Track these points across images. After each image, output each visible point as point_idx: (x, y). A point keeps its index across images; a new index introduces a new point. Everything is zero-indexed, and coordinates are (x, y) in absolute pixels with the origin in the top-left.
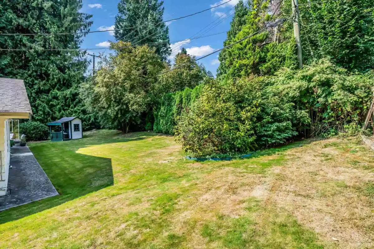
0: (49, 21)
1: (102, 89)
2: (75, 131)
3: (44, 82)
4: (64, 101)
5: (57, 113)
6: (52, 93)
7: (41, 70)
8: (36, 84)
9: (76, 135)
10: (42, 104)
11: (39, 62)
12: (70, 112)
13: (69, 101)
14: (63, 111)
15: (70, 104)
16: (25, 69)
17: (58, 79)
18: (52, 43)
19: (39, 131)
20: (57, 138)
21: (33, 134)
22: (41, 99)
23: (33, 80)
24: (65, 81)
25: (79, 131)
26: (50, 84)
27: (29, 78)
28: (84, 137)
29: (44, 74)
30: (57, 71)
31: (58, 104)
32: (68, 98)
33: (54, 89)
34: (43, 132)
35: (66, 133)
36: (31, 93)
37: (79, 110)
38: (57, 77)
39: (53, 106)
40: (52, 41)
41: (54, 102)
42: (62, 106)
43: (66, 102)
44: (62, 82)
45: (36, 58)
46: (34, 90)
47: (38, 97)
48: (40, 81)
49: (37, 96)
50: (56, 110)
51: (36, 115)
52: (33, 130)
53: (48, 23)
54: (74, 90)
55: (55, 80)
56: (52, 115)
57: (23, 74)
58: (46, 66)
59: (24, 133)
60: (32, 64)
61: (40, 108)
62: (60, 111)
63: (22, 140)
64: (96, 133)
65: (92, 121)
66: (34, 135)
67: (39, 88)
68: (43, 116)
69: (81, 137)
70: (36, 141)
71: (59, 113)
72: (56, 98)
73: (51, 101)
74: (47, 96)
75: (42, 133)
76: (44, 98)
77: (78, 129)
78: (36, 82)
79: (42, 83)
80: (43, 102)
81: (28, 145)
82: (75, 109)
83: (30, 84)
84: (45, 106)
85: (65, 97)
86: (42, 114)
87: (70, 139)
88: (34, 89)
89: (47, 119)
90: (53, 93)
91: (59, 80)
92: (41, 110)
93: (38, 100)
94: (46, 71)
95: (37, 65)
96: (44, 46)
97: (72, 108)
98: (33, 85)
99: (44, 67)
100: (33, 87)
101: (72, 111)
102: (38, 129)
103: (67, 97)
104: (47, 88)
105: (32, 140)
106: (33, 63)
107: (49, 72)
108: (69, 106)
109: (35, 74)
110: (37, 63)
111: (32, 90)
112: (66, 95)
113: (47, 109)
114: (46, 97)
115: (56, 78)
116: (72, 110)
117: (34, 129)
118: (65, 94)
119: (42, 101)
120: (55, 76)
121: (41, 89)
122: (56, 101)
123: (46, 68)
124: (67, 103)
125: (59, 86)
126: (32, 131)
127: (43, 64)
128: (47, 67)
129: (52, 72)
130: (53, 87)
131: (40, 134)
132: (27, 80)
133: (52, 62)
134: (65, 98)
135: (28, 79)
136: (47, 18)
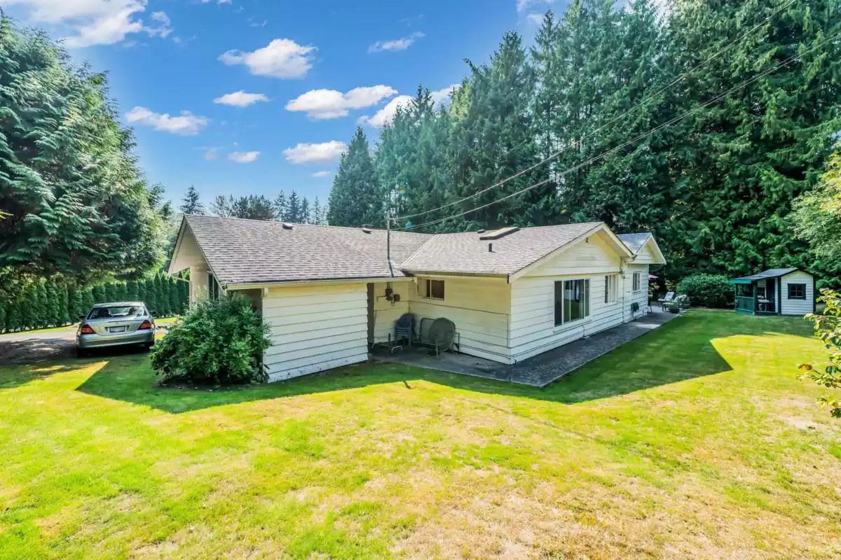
0: (766, 89)
2: (789, 298)
6: (765, 223)
7: (746, 183)
8: (734, 209)
9: (795, 307)
10: (741, 244)
11: (741, 170)
14: (788, 256)
16: (717, 189)
17: (780, 193)
18: (769, 127)
19: (715, 292)
20: (746, 308)
21: (705, 295)
25: (804, 298)
29: (753, 188)
30: (776, 179)
33: (772, 214)
34: (725, 293)
36: (724, 227)
38: (778, 188)
39: (765, 246)
41: (769, 239)
45: (737, 165)
46: (730, 221)
47: (737, 233)
48: (742, 204)
49: (735, 231)
50: (772, 254)
51: (729, 264)
52: (705, 289)
55: (775, 196)
56: (763, 262)
57: (713, 197)
58: (756, 173)
62: (781, 253)
66: (707, 298)
67: (741, 216)
73: (762, 236)
75: (722, 295)
77: (800, 294)
78: (735, 206)
79: (746, 207)
80: (745, 240)
81: (684, 313)
83: (723, 212)
84: (748, 247)
87: (776, 314)
91: (783, 196)
92: (740, 255)
93: (736, 237)
94: (756, 182)
95: (739, 177)
96: (751, 140)
98: (728, 212)
99: (753, 176)
100: (728, 216)
102: (714, 288)
104: (755, 213)
105: (703, 306)
106: (730, 175)
107: (762, 184)
109: (733, 192)
110: (738, 173)
111: (727, 221)
113: (753, 253)
114: (752, 230)
115: (777, 192)
117: (708, 288)
119: (743, 239)
120: (772, 189)
121: (744, 217)
122: (774, 236)
127: (751, 172)
128: (758, 176)
129: (766, 184)
130: (771, 210)
131: (718, 296)
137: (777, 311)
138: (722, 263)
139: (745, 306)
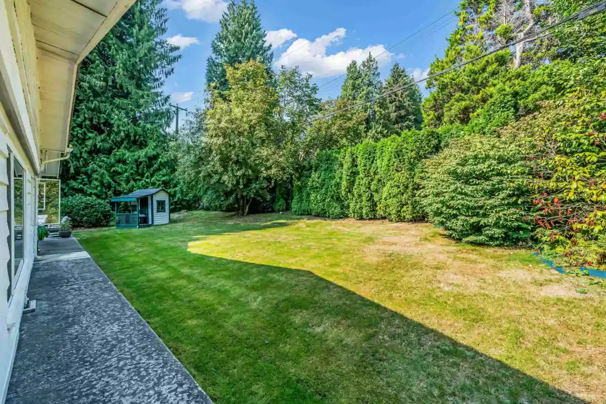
0: (114, 45)
1: (215, 140)
3: (103, 136)
4: (134, 166)
5: (124, 185)
6: (115, 155)
7: (99, 118)
8: (90, 138)
9: (161, 218)
10: (99, 169)
11: (95, 104)
12: (144, 183)
13: (143, 167)
14: (132, 182)
15: (145, 172)
17: (126, 133)
18: (118, 77)
19: (94, 212)
20: (128, 223)
21: (84, 216)
22: (97, 162)
23: (84, 133)
24: (137, 137)
25: (165, 211)
26: (113, 141)
27: (78, 129)
28: (171, 221)
29: (104, 124)
30: (125, 120)
31: (126, 171)
32: (141, 163)
33: (119, 148)
34: (102, 212)
35: (143, 216)
36: (81, 153)
37: (159, 181)
38: (125, 129)
39: (117, 173)
40: (119, 73)
41: (119, 168)
42: (132, 174)
43: (138, 167)
44: (132, 138)
45: (91, 98)
46: (86, 148)
47: (93, 159)
48: (96, 135)
49: (91, 158)
50: (122, 180)
51: (87, 188)
53: (113, 47)
54: (151, 150)
55: (122, 134)
56: (115, 187)
58: (107, 111)
59: (67, 214)
60: (84, 107)
61: (95, 176)
62: (128, 182)
63: (63, 226)
64: (188, 216)
65: (179, 198)
66: (85, 218)
67: (95, 145)
68: (99, 188)
69: (167, 222)
70: (90, 227)
71: (127, 184)
72: (122, 161)
73: (113, 166)
74: (108, 158)
75: (99, 215)
76: (103, 161)
77: (162, 208)
78: (90, 135)
79: (99, 138)
80: (101, 167)
81: (75, 236)
82: (153, 179)
83: (79, 138)
84: (103, 173)
85: (136, 161)
86: (97, 187)
87: (151, 225)
88: (86, 146)
89: (106, 193)
90: (118, 153)
91: (128, 136)
92: (96, 179)
93: (92, 163)
94: (107, 120)
95: (93, 110)
96: (106, 80)
97: (147, 178)
98: (84, 140)
99: (104, 114)
100: (84, 143)
101: (147, 182)
102: (92, 207)
103: (139, 160)
104: (107, 146)
105: (81, 227)
106: (86, 106)
107: (112, 122)
108: (142, 175)
109: (88, 123)
110: (93, 107)
111: (83, 148)
112: (139, 158)
113: (107, 178)
114: (105, 159)
115: (124, 131)
116: (148, 180)
117: (86, 208)
118: (136, 157)
119: (99, 166)
120: (121, 128)
121: (98, 146)
122: (123, 166)
123: (107, 115)
124: (140, 171)
125: (128, 143)
126: (83, 210)
127: (103, 109)
128: (109, 115)
129: (117, 122)
130: (118, 145)
131: (96, 216)
132: (74, 131)
133: (118, 107)
134: (138, 163)
135: (76, 130)
136: (112, 39)
137: (150, 223)
138: (81, 186)
139: (127, 222)
